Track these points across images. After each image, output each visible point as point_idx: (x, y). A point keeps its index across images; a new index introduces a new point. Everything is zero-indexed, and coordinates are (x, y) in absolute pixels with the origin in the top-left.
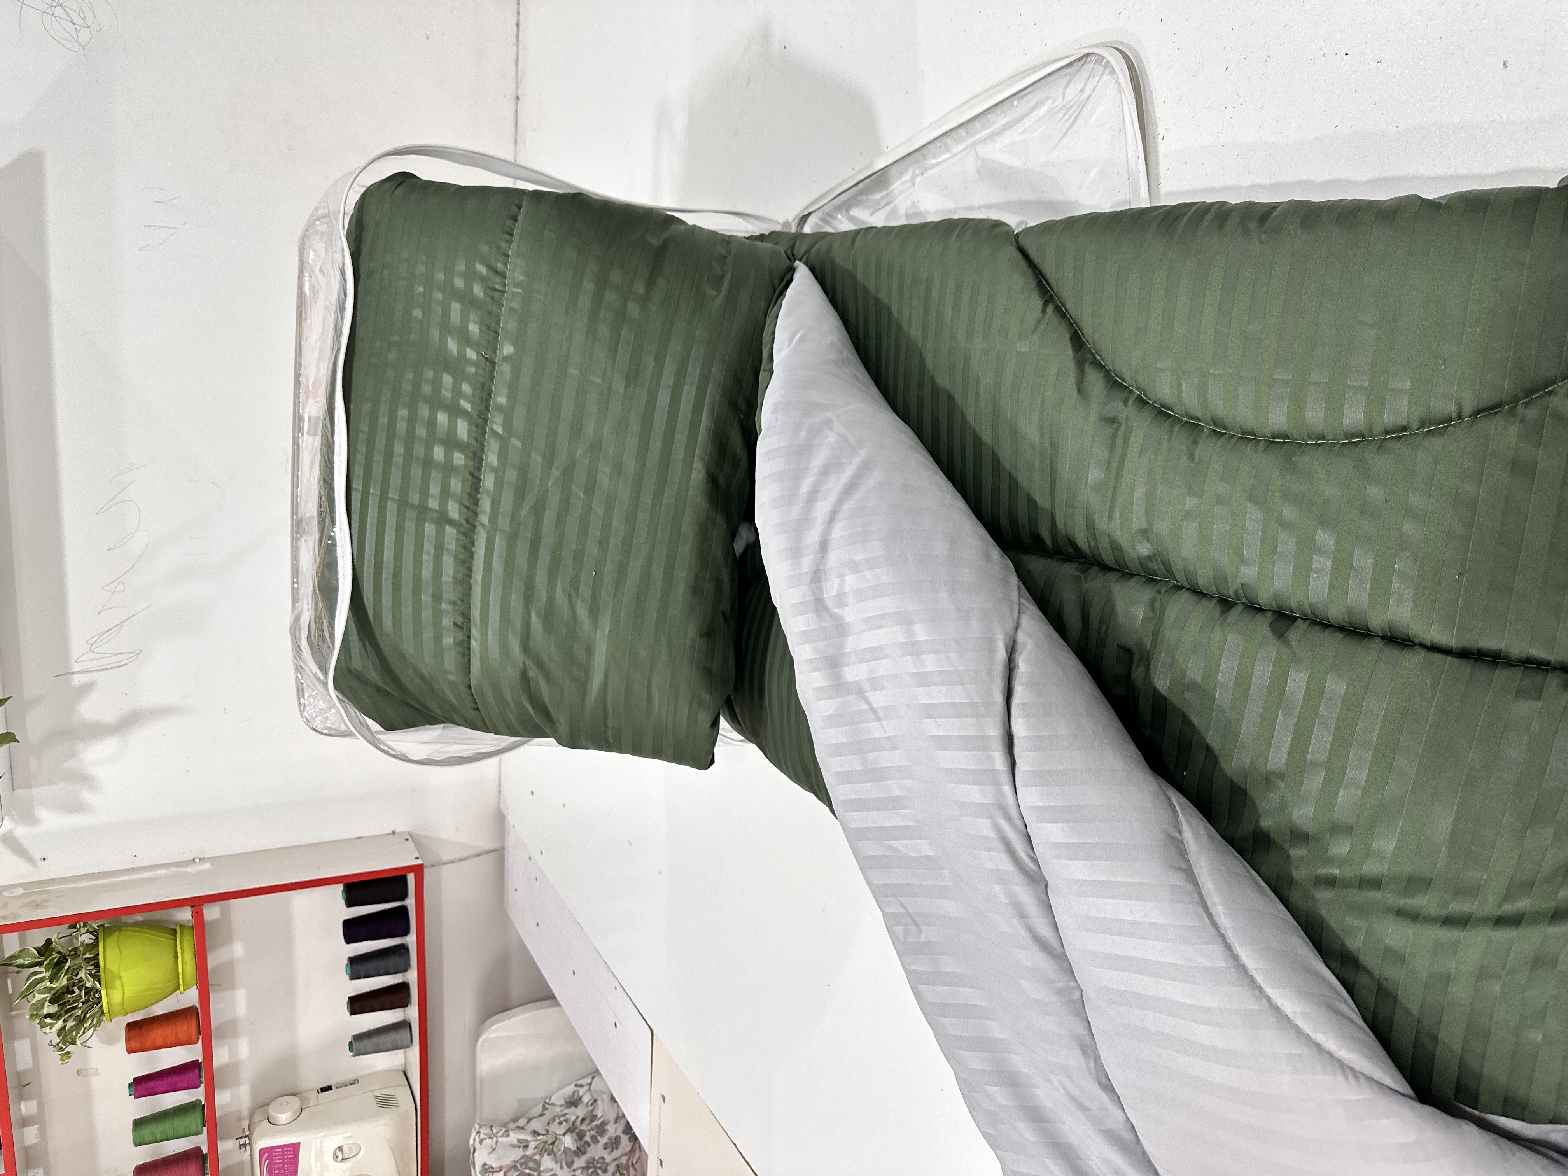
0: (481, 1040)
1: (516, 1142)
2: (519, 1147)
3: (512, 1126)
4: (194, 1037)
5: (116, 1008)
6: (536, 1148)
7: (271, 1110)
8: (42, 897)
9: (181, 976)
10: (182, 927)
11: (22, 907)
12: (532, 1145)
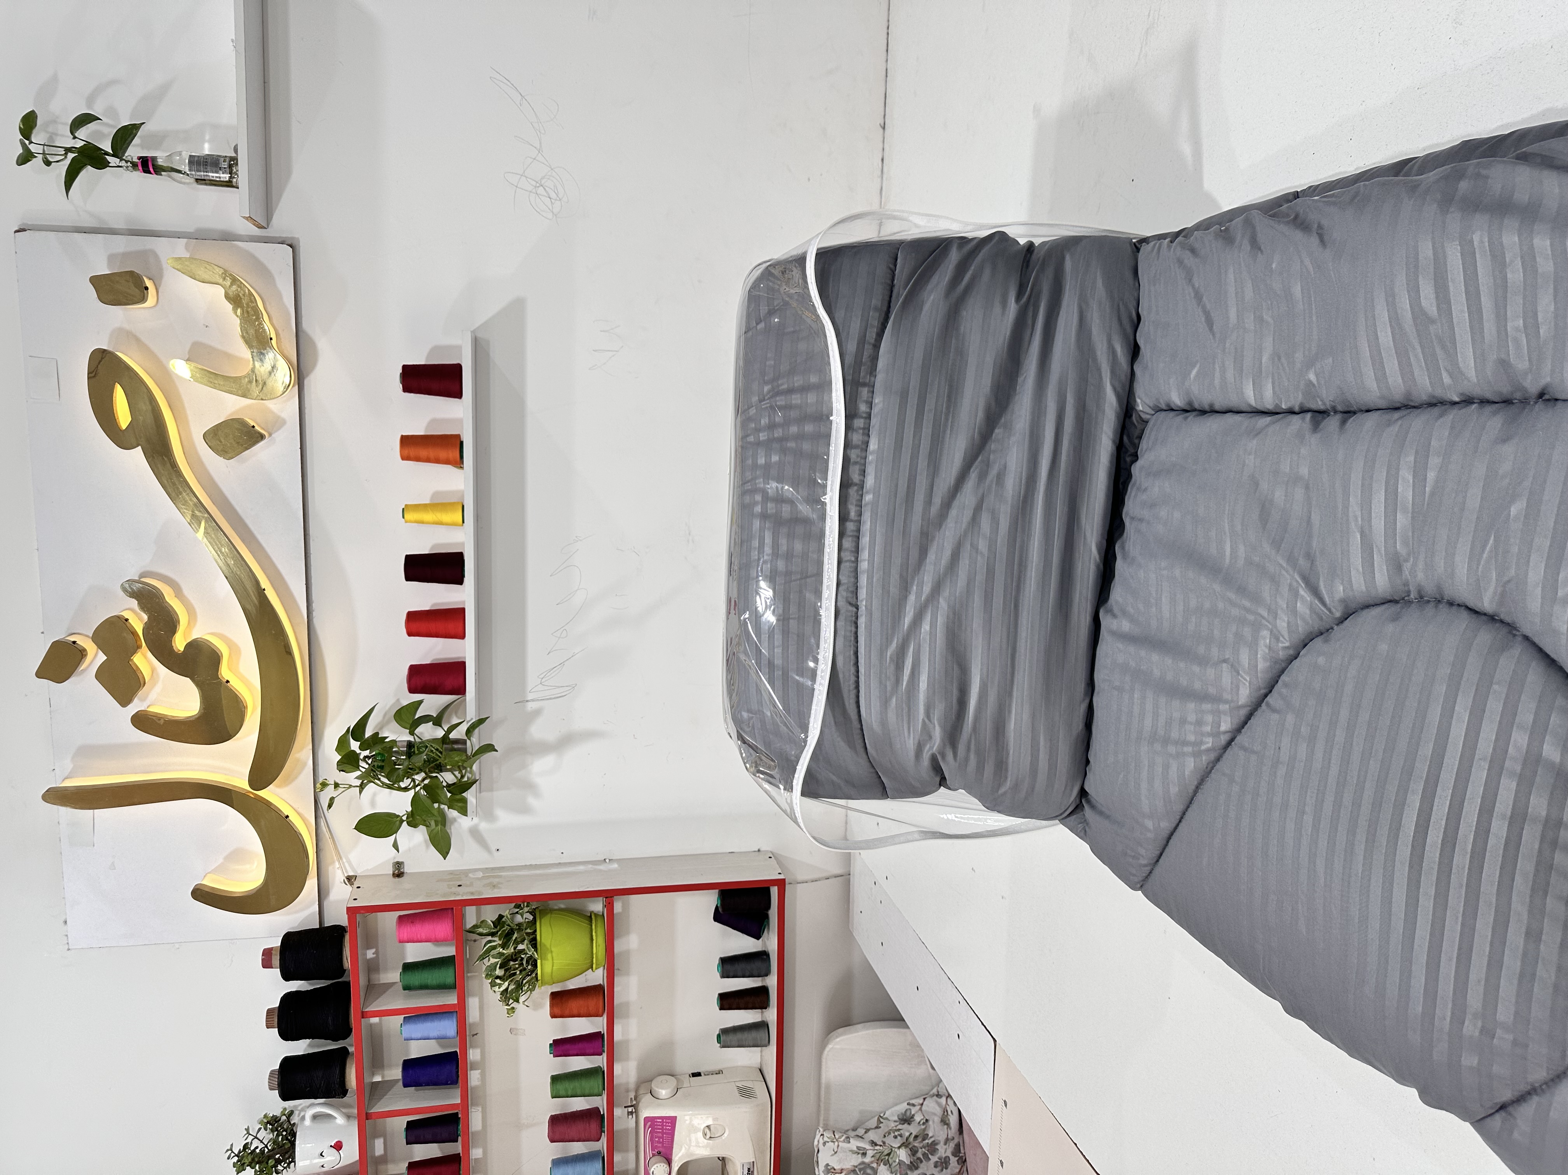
0: (827, 1049)
1: (855, 1149)
2: (859, 1153)
3: (852, 1134)
4: (601, 1010)
5: (547, 978)
6: (873, 1156)
7: (654, 1085)
8: (497, 880)
9: (594, 956)
10: (596, 915)
11: (484, 886)
12: (870, 1153)
